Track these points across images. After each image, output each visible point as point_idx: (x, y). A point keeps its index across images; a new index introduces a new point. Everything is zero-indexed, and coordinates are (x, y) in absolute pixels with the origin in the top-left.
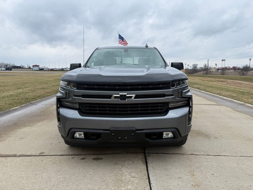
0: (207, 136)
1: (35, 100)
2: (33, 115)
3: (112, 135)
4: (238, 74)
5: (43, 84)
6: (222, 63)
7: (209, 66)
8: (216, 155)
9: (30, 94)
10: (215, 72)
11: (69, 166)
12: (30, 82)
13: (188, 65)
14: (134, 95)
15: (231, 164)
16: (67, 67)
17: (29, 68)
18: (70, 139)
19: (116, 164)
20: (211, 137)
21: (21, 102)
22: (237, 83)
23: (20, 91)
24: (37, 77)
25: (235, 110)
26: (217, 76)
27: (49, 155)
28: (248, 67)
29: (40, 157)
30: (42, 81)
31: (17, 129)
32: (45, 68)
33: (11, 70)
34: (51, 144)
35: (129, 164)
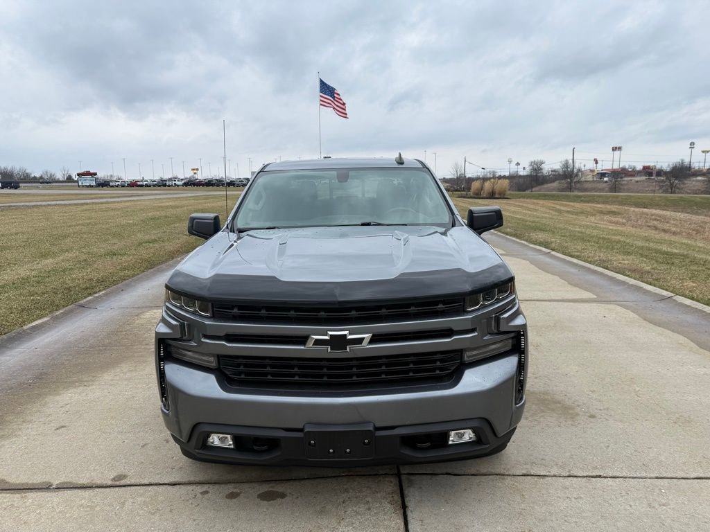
0: (566, 410)
1: (90, 295)
2: (90, 347)
3: (310, 444)
4: (657, 188)
5: (110, 237)
6: (612, 160)
7: (577, 165)
8: (590, 474)
9: (77, 274)
10: (593, 182)
11: (194, 520)
12: (74, 233)
13: (518, 164)
14: (367, 336)
15: (631, 506)
16: (175, 175)
17: (67, 179)
18: (197, 451)
19: (322, 512)
20: (579, 415)
21: (54, 302)
22: (653, 217)
23: (48, 262)
24: (93, 214)
25: (645, 320)
26: (599, 196)
27: (139, 485)
28: (686, 167)
29: (117, 489)
30: (107, 226)
31: (46, 395)
32: (114, 179)
33: (16, 187)
34: (143, 446)
35: (357, 513)
